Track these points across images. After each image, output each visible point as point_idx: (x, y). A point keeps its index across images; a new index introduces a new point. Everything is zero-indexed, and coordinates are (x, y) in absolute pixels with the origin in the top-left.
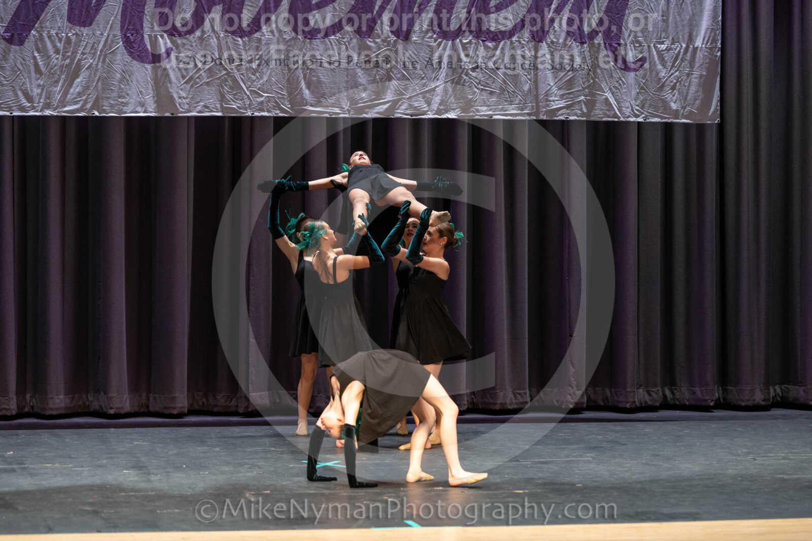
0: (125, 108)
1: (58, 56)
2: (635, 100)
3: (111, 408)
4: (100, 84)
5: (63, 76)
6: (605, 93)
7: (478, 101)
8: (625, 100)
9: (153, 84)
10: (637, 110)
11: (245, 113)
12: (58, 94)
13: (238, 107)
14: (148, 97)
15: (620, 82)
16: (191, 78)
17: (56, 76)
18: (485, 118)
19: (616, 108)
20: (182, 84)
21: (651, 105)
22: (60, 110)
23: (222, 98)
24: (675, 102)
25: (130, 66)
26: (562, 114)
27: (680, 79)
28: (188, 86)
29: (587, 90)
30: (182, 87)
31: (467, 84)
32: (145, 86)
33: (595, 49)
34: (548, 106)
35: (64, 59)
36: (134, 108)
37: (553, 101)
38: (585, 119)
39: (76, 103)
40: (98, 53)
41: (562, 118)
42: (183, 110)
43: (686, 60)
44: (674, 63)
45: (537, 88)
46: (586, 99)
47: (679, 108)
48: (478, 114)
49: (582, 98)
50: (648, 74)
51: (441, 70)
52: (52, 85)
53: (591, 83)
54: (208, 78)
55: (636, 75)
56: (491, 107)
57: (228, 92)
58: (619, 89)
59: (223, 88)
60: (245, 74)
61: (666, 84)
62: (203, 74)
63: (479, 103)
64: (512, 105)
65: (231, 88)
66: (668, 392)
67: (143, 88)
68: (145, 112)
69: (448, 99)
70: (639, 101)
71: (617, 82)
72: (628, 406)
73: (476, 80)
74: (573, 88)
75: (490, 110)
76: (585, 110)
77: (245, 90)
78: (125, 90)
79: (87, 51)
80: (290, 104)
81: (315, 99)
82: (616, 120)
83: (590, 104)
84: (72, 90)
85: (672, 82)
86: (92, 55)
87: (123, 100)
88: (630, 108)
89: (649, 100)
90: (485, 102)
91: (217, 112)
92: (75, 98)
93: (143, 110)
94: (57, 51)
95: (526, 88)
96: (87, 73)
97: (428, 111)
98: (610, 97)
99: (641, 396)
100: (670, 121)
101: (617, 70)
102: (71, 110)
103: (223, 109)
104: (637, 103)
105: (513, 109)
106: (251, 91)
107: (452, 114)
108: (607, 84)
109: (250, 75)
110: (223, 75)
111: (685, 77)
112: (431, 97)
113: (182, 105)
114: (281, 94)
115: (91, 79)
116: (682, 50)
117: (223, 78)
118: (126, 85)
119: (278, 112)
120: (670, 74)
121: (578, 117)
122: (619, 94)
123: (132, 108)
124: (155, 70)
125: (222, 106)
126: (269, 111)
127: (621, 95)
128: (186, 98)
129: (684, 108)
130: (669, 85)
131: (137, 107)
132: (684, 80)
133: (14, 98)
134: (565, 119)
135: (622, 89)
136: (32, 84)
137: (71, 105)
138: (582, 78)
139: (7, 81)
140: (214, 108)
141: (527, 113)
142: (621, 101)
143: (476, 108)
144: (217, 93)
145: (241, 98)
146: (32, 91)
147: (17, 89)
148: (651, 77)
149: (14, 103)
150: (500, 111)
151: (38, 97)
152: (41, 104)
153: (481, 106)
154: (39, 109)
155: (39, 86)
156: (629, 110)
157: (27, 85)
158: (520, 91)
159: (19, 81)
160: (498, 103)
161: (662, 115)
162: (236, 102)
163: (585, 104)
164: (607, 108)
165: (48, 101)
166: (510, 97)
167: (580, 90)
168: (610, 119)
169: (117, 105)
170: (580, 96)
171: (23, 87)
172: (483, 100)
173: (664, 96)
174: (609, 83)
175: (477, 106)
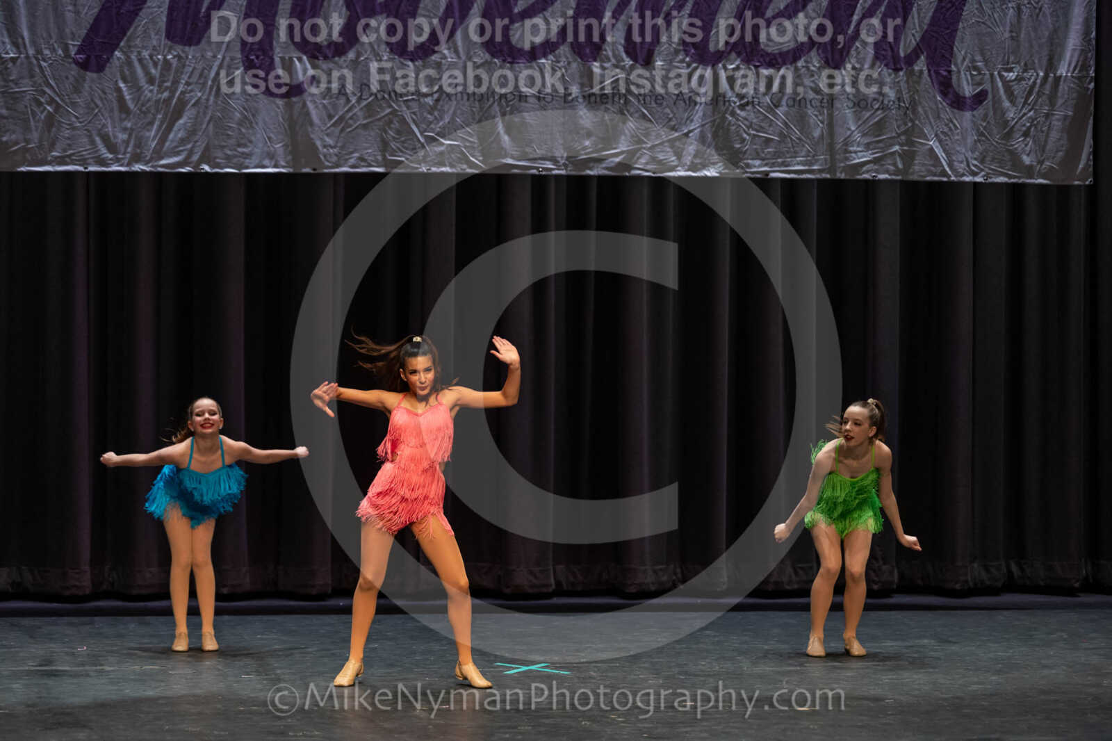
0: (247, 161)
1: (152, 88)
2: (973, 152)
4: (211, 126)
5: (160, 116)
6: (928, 140)
7: (748, 152)
8: (958, 151)
9: (286, 125)
10: (975, 166)
12: (153, 140)
13: (407, 160)
14: (278, 146)
15: (951, 125)
16: (341, 119)
17: (150, 115)
18: (758, 176)
19: (944, 163)
20: (328, 128)
21: (993, 159)
22: (155, 164)
23: (385, 146)
24: (1028, 155)
25: (255, 101)
26: (868, 172)
27: (1035, 122)
28: (337, 130)
29: (903, 138)
30: (329, 131)
31: (733, 128)
32: (275, 131)
33: (915, 78)
35: (160, 91)
36: (261, 160)
37: (856, 152)
38: (899, 178)
39: (178, 154)
40: (210, 83)
41: (866, 176)
42: (330, 165)
43: (1044, 94)
44: (1027, 99)
45: (831, 133)
46: (903, 150)
47: (1035, 164)
48: (748, 170)
49: (897, 148)
50: (991, 113)
51: (697, 108)
52: (144, 128)
53: (908, 129)
54: (365, 118)
55: (974, 116)
56: (766, 161)
57: (393, 138)
58: (948, 136)
59: (386, 132)
60: (418, 113)
61: (1015, 129)
62: (359, 113)
63: (750, 155)
64: (796, 157)
65: (398, 132)
66: (1013, 567)
67: (272, 132)
68: (275, 166)
70: (977, 153)
71: (947, 125)
72: (958, 587)
73: (746, 122)
74: (883, 134)
75: (766, 165)
76: (900, 166)
77: (418, 135)
78: (247, 135)
79: (194, 79)
82: (945, 179)
83: (908, 157)
84: (171, 136)
85: (1024, 125)
86: (200, 86)
87: (244, 150)
88: (965, 163)
89: (992, 152)
90: (758, 153)
91: (378, 166)
92: (177, 147)
93: (273, 163)
94: (151, 81)
95: (817, 133)
96: (194, 111)
98: (937, 147)
99: (975, 572)
100: (1021, 181)
101: (948, 109)
102: (169, 164)
103: (386, 163)
104: (975, 156)
105: (798, 164)
106: (427, 137)
108: (932, 128)
109: (425, 114)
110: (386, 115)
111: (1043, 119)
113: (328, 157)
115: (199, 119)
116: (1038, 81)
117: (386, 118)
118: (247, 128)
120: (1021, 114)
121: (890, 175)
122: (949, 142)
123: (257, 161)
124: (289, 106)
125: (384, 156)
127: (952, 143)
128: (334, 147)
129: (1041, 163)
130: (1020, 130)
131: (264, 159)
132: (1041, 123)
133: (89, 147)
134: (871, 178)
135: (954, 136)
136: (115, 127)
137: (171, 157)
138: (897, 120)
139: (80, 122)
140: (373, 161)
141: (819, 170)
142: (953, 152)
143: (745, 161)
144: (378, 139)
145: (411, 147)
146: (115, 137)
147: (94, 133)
148: (995, 120)
149: (89, 154)
150: (779, 166)
151: (125, 145)
152: (128, 155)
153: (752, 159)
154: (126, 161)
155: (125, 129)
156: (963, 165)
157: (107, 128)
158: (807, 137)
159: (98, 122)
160: (777, 154)
161: (1010, 173)
162: (406, 153)
163: (900, 155)
164: (931, 163)
165: (138, 151)
166: (793, 147)
167: (894, 137)
168: (936, 179)
169: (235, 156)
170: (894, 145)
171: (103, 132)
172: (756, 150)
173: (1013, 145)
174: (935, 127)
175: (748, 159)
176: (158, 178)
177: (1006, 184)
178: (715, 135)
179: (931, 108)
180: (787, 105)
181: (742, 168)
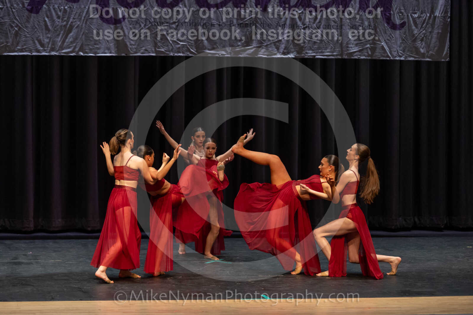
0: (99, 51)
1: (59, 20)
2: (400, 47)
3: (89, 227)
4: (84, 37)
5: (62, 32)
6: (381, 42)
8: (394, 47)
10: (401, 53)
11: (169, 54)
12: (59, 42)
13: (165, 50)
14: (112, 44)
15: (391, 36)
17: (58, 32)
18: (311, 57)
19: (388, 52)
21: (408, 50)
22: (61, 52)
23: (156, 45)
24: (423, 49)
25: (102, 26)
27: (426, 35)
29: (371, 41)
34: (348, 50)
35: (62, 22)
36: (104, 51)
37: (351, 47)
38: (370, 58)
39: (69, 48)
40: (83, 18)
41: (356, 57)
42: (133, 52)
43: (429, 23)
44: (422, 25)
46: (371, 47)
47: (425, 52)
48: (306, 55)
49: (368, 46)
50: (407, 31)
52: (56, 37)
55: (400, 32)
56: (314, 51)
57: (159, 41)
58: (390, 41)
61: (417, 38)
63: (308, 48)
64: (326, 49)
66: (416, 220)
68: (110, 53)
69: (289, 46)
71: (389, 36)
72: (393, 227)
75: (314, 53)
76: (370, 53)
79: (76, 17)
80: (196, 49)
81: (211, 46)
82: (388, 59)
83: (373, 49)
84: (67, 40)
85: (421, 36)
86: (79, 20)
87: (97, 46)
88: (397, 52)
89: (408, 47)
91: (153, 53)
92: (69, 45)
93: (109, 52)
94: (59, 17)
96: (76, 30)
97: (277, 53)
98: (385, 45)
99: (400, 221)
100: (420, 59)
101: (389, 30)
102: (66, 52)
103: (156, 52)
104: (401, 49)
105: (328, 52)
107: (292, 55)
112: (279, 45)
113: (132, 49)
114: (191, 43)
115: (78, 33)
116: (427, 18)
119: (188, 53)
120: (420, 32)
121: (366, 57)
122: (390, 43)
123: (103, 51)
124: (116, 28)
125: (155, 49)
126: (183, 53)
128: (135, 45)
129: (428, 52)
130: (419, 39)
132: (428, 35)
133: (33, 45)
134: (357, 58)
135: (392, 41)
136: (44, 37)
137: (66, 49)
139: (29, 35)
140: (150, 51)
141: (336, 55)
142: (391, 47)
144: (153, 42)
145: (167, 45)
146: (44, 40)
147: (35, 39)
148: (409, 34)
149: (33, 48)
150: (320, 53)
151: (47, 44)
152: (49, 48)
153: (309, 50)
154: (48, 51)
155: (48, 37)
156: (396, 53)
157: (40, 37)
159: (36, 35)
160: (319, 48)
161: (415, 56)
162: (164, 48)
163: (370, 49)
164: (383, 52)
165: (53, 46)
166: (325, 45)
167: (367, 41)
168: (384, 58)
169: (94, 49)
170: (367, 44)
171: (38, 38)
172: (310, 47)
173: (416, 45)
174: (384, 37)
175: (307, 50)
176: (61, 58)
177: (414, 61)
179: (383, 29)
181: (304, 54)
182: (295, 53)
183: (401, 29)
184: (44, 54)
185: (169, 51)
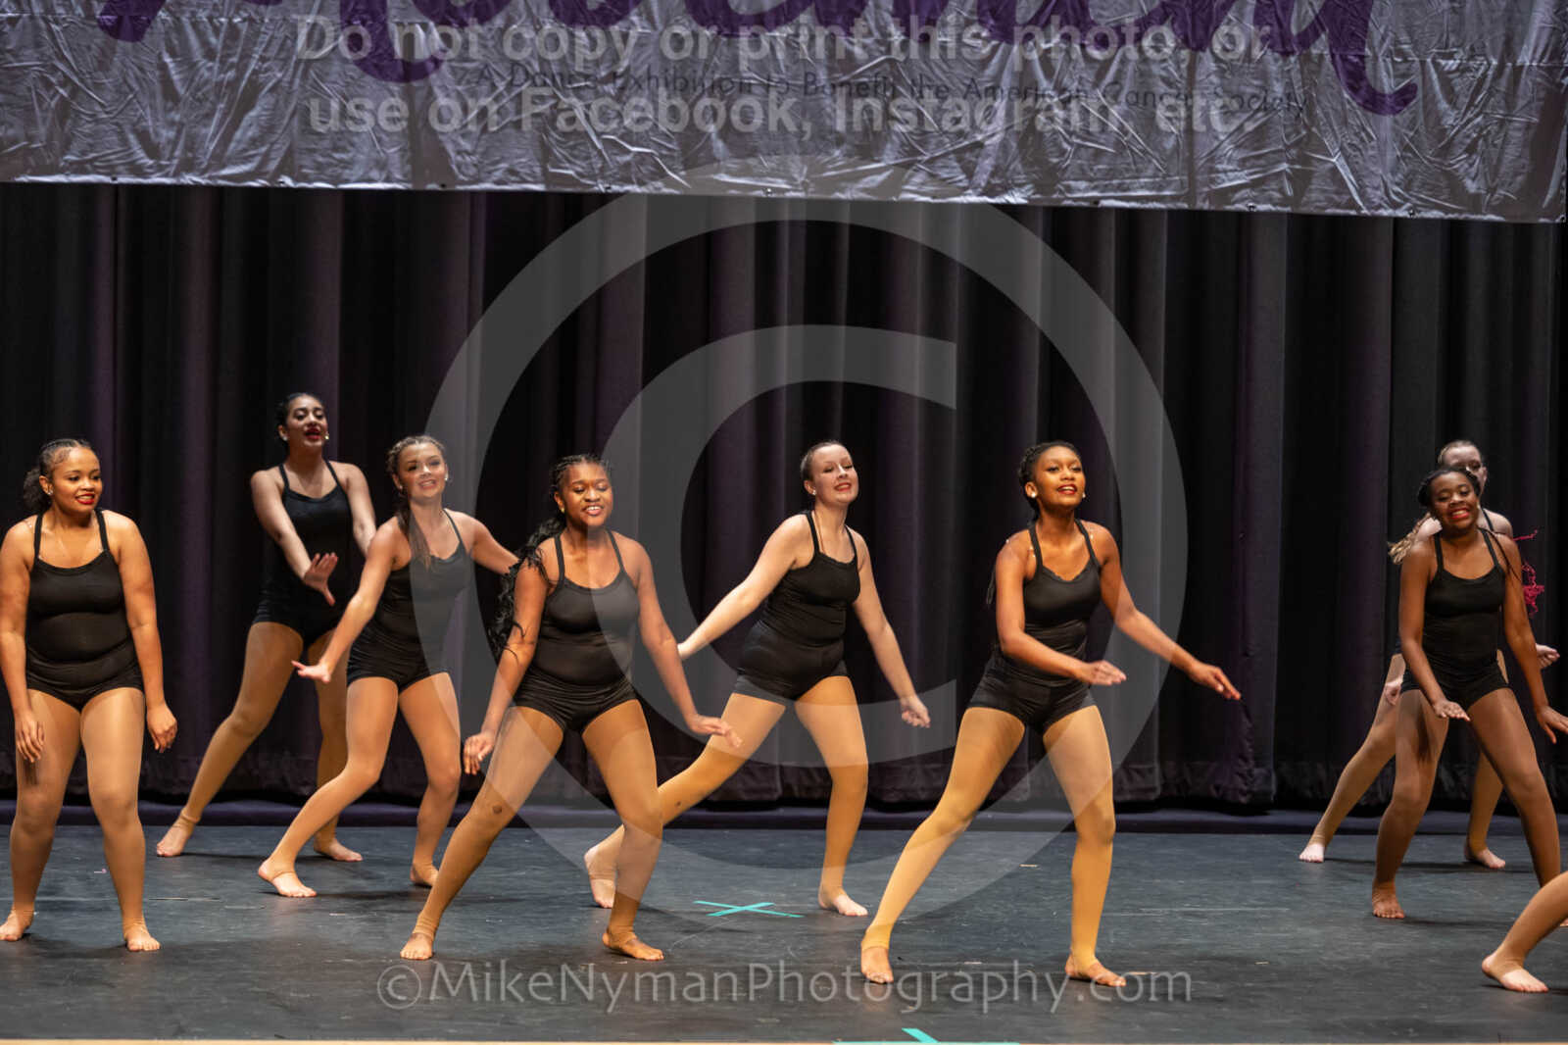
0: (347, 171)
1: (210, 64)
2: (1394, 173)
3: (305, 783)
4: (295, 122)
5: (222, 106)
6: (1330, 156)
7: (1070, 169)
8: (1372, 172)
10: (1397, 194)
11: (593, 186)
12: (212, 140)
13: (577, 173)
14: (394, 150)
15: (1363, 134)
17: (208, 105)
18: (1084, 204)
19: (1352, 189)
21: (1424, 184)
22: (214, 174)
23: (546, 155)
24: (1473, 179)
25: (359, 85)
26: (1242, 200)
27: (1485, 132)
29: (1294, 152)
31: (1048, 134)
33: (1312, 66)
35: (223, 70)
36: (366, 173)
37: (1225, 172)
38: (1288, 209)
39: (246, 160)
40: (295, 58)
41: (1240, 206)
42: (466, 179)
43: (1498, 91)
44: (1473, 99)
45: (1190, 144)
46: (1291, 169)
47: (1483, 192)
48: (1069, 195)
49: (1284, 166)
50: (1421, 119)
52: (199, 123)
53: (1301, 139)
56: (1096, 183)
57: (559, 142)
58: (1360, 150)
59: (547, 134)
61: (1456, 141)
63: (1073, 173)
64: (1138, 178)
65: (565, 134)
68: (388, 180)
69: (1009, 166)
70: (1400, 176)
71: (1356, 134)
74: (1263, 147)
75: (1094, 188)
76: (1289, 192)
77: (594, 138)
78: (347, 135)
79: (272, 53)
80: (685, 169)
82: (1353, 213)
83: (1301, 180)
84: (238, 134)
85: (1468, 136)
86: (281, 63)
87: (343, 156)
88: (1383, 189)
89: (1421, 174)
90: (1083, 171)
91: (535, 183)
92: (245, 150)
93: (384, 176)
94: (210, 54)
95: (1169, 144)
96: (271, 99)
97: (965, 189)
98: (1342, 166)
100: (1463, 217)
101: (1359, 113)
102: (234, 175)
103: (547, 178)
104: (1397, 180)
105: (1142, 187)
106: (606, 142)
107: (1016, 195)
108: (1336, 138)
111: (1497, 128)
112: (974, 159)
113: (463, 169)
114: (669, 149)
115: (278, 111)
116: (1490, 72)
119: (660, 184)
120: (1465, 120)
121: (1274, 205)
122: (1360, 160)
123: (361, 173)
124: (409, 94)
125: (545, 171)
126: (641, 183)
127: (1364, 161)
128: (473, 154)
129: (1492, 190)
130: (1462, 143)
131: (371, 169)
132: (1493, 133)
133: (119, 149)
134: (1247, 209)
135: (1367, 150)
136: (158, 120)
137: (236, 164)
138: (1285, 126)
139: (107, 113)
140: (529, 175)
141: (1171, 196)
142: (1364, 173)
143: (1066, 183)
144: (537, 144)
145: (584, 154)
146: (157, 134)
147: (127, 128)
148: (1426, 126)
149: (118, 159)
150: (1115, 191)
151: (170, 147)
152: (175, 162)
153: (1076, 180)
154: (172, 170)
155: (172, 123)
156: (1380, 193)
157: (146, 121)
158: (1155, 149)
159: (132, 113)
160: (1111, 173)
161: (1447, 204)
162: (575, 164)
163: (1289, 178)
164: (1334, 188)
165: (190, 155)
166: (1135, 163)
167: (1280, 151)
168: (1339, 211)
169: (330, 165)
170: (1279, 162)
171: (138, 127)
172: (1081, 167)
173: (1451, 165)
174: (1340, 136)
175: (1069, 179)
176: (218, 194)
177: (1442, 220)
178: (1022, 144)
179: (1336, 110)
180: (1127, 101)
181: (1061, 192)
182: (1028, 190)
183: (1398, 112)
184: (156, 179)
185: (593, 177)
